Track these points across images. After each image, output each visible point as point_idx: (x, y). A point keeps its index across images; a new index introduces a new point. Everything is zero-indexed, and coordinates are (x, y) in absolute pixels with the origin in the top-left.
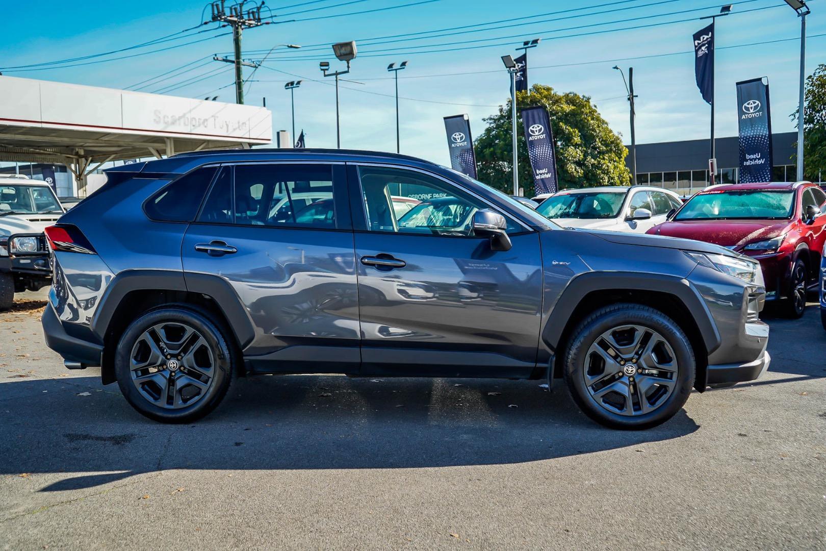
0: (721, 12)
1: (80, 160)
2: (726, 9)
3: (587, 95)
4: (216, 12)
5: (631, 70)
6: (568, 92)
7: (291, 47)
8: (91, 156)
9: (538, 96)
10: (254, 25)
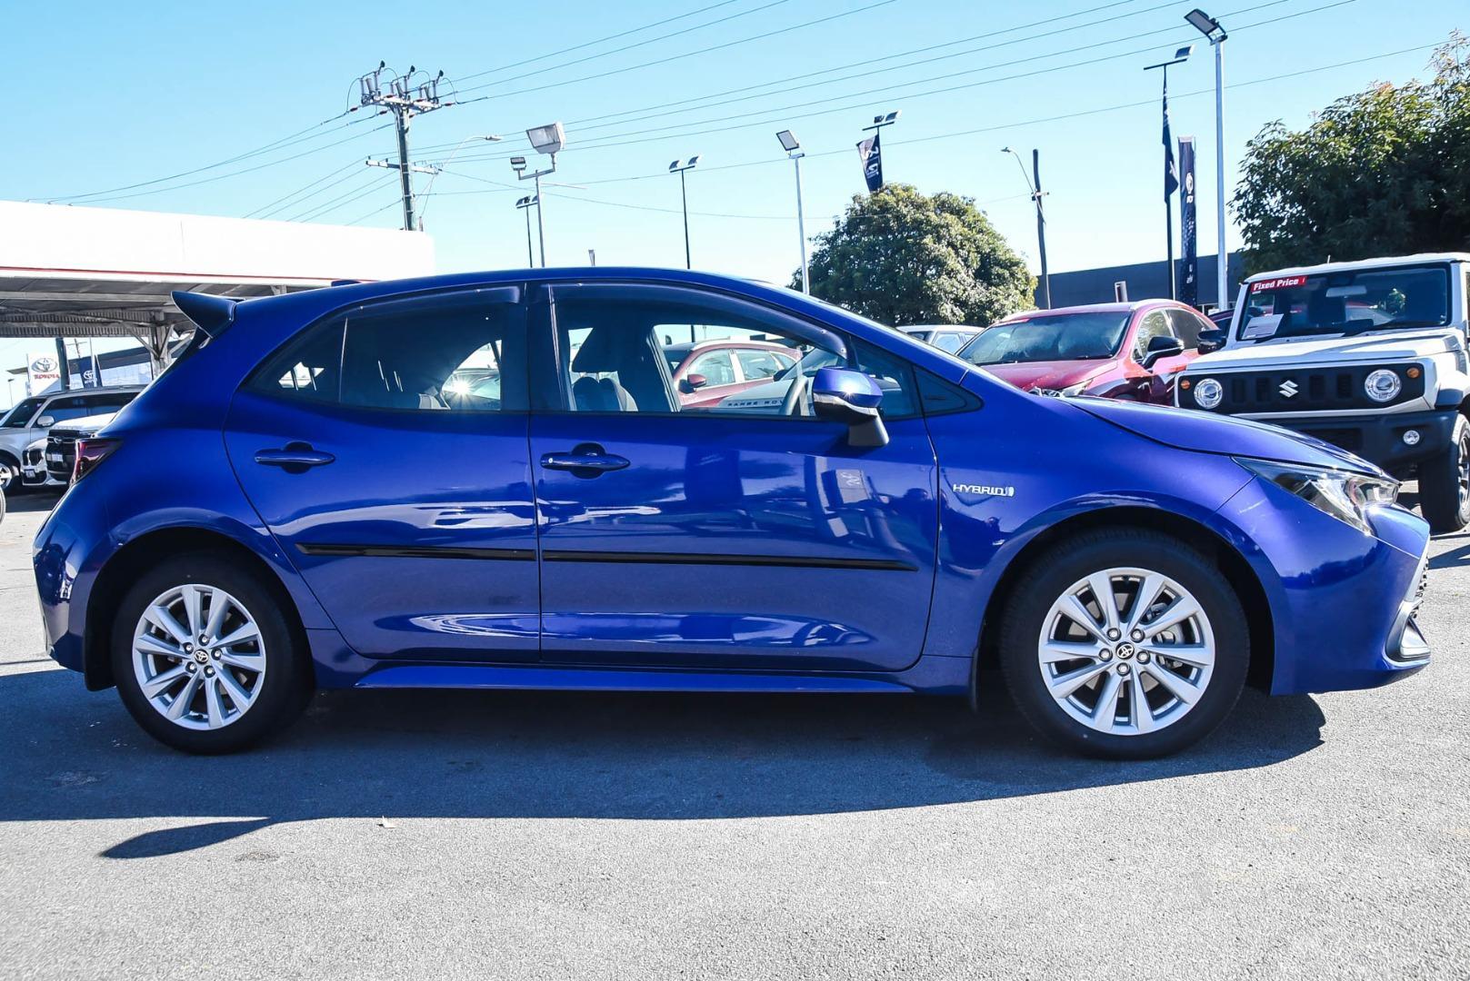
0: (1176, 57)
1: (158, 329)
2: (1184, 51)
3: (969, 196)
4: (367, 92)
5: (1035, 153)
6: (939, 192)
7: (491, 139)
8: (174, 322)
9: (891, 200)
10: (429, 109)
